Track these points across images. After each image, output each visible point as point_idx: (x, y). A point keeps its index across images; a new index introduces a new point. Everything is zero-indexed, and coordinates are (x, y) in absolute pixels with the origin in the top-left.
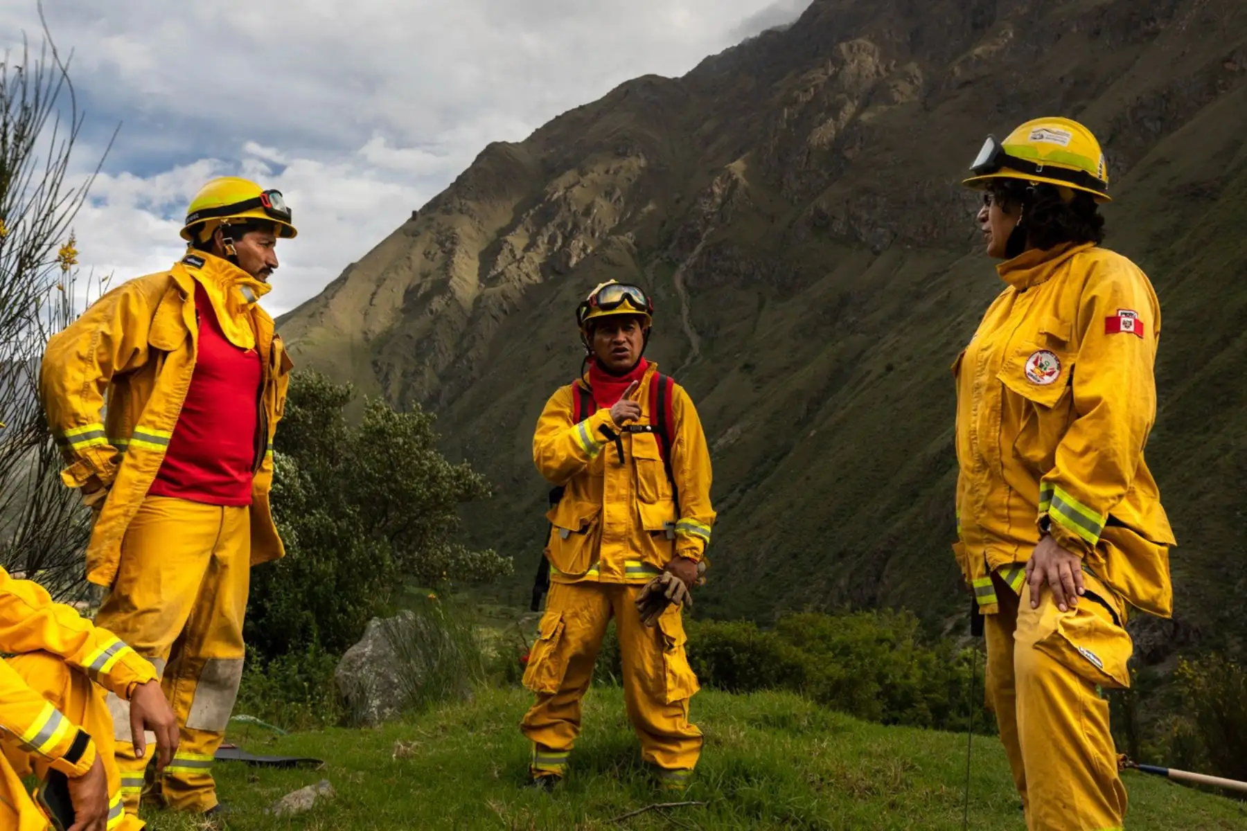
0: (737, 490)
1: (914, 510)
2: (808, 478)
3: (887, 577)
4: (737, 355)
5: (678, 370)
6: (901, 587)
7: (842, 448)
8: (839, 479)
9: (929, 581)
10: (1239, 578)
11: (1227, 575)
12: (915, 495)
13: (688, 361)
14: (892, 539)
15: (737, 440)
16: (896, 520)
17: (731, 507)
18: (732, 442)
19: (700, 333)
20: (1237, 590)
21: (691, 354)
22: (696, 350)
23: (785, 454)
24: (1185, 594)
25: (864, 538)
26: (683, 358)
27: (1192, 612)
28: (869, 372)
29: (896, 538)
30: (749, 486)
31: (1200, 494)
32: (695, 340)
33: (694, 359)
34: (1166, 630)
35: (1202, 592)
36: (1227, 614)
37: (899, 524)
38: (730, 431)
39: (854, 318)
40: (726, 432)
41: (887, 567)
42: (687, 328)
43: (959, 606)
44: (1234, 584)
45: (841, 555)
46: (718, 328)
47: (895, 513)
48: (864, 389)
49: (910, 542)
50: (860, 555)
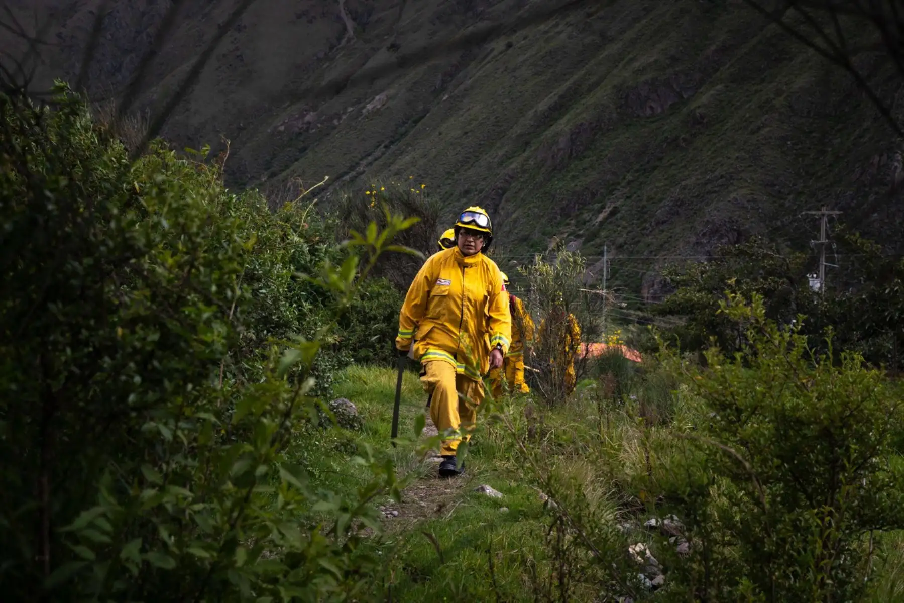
0: (383, 145)
1: (526, 154)
2: (440, 134)
3: (503, 208)
4: (386, 37)
5: (335, 49)
6: (514, 216)
7: (469, 109)
8: (466, 133)
9: (536, 210)
10: (789, 194)
11: (780, 192)
12: (527, 143)
13: (344, 41)
14: (507, 178)
15: (384, 105)
16: (511, 163)
17: (376, 160)
18: (379, 106)
19: (354, 19)
20: (787, 204)
21: (347, 36)
22: (351, 32)
23: (423, 117)
24: (747, 208)
25: (485, 179)
26: (339, 39)
27: (752, 222)
28: (492, 50)
29: (512, 178)
30: (392, 143)
31: (759, 128)
32: (350, 24)
33: (349, 41)
34: (731, 237)
35: (760, 205)
36: (779, 223)
37: (513, 166)
38: (377, 98)
39: (482, 8)
40: (373, 99)
41: (503, 201)
42: (343, 14)
43: (561, 229)
44: (785, 199)
45: (467, 192)
46: (370, 15)
47: (510, 159)
48: (489, 62)
49: (522, 180)
50: (481, 192)
